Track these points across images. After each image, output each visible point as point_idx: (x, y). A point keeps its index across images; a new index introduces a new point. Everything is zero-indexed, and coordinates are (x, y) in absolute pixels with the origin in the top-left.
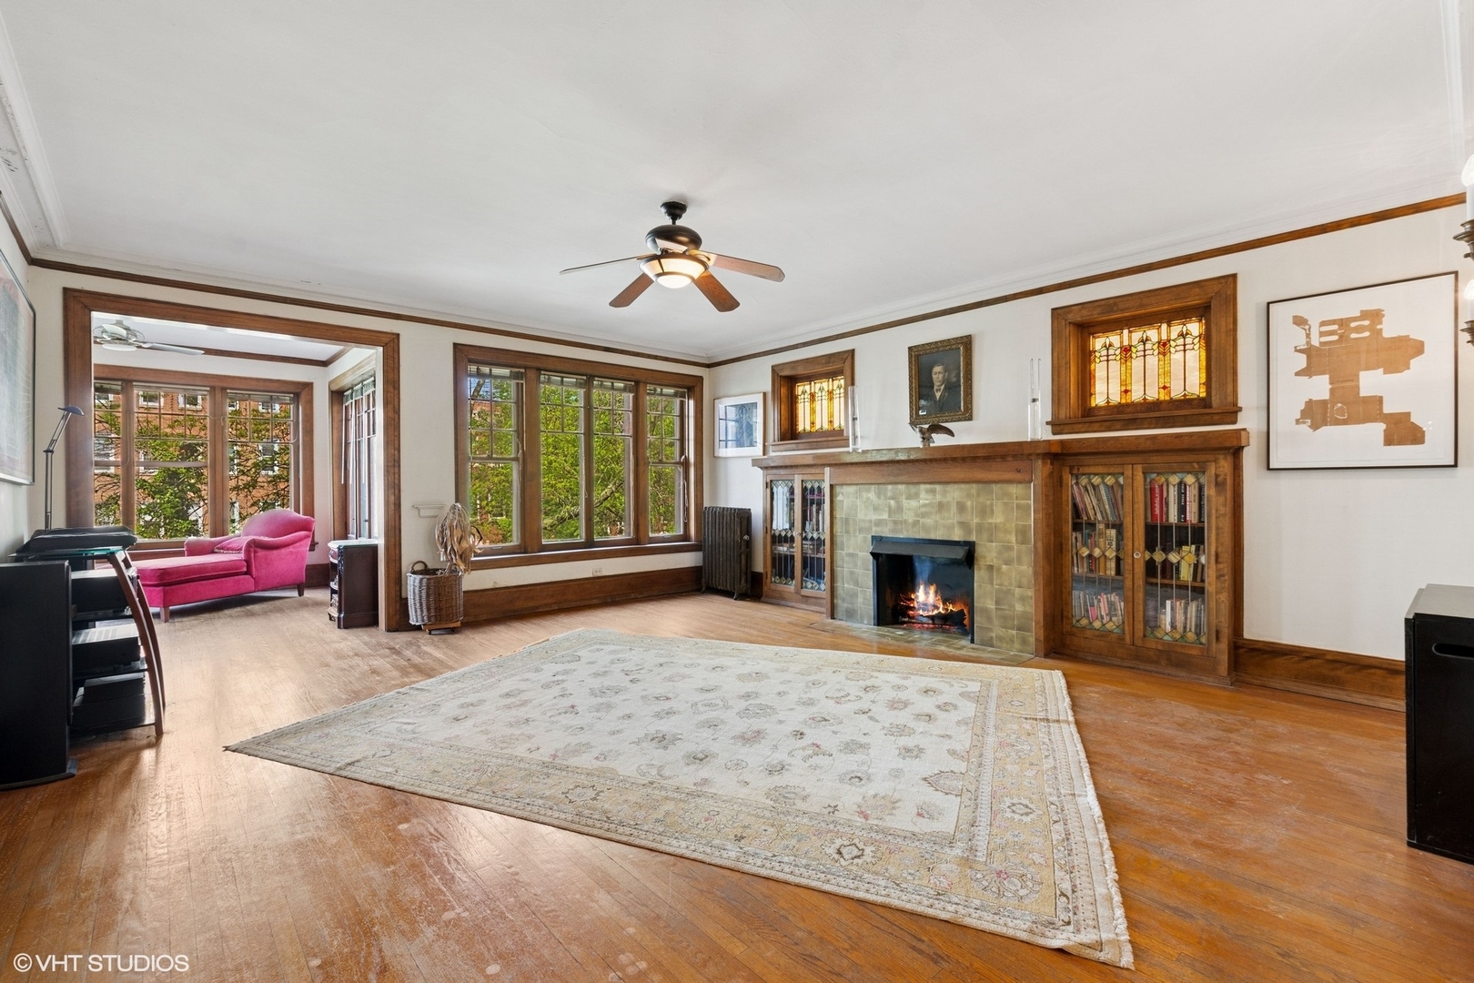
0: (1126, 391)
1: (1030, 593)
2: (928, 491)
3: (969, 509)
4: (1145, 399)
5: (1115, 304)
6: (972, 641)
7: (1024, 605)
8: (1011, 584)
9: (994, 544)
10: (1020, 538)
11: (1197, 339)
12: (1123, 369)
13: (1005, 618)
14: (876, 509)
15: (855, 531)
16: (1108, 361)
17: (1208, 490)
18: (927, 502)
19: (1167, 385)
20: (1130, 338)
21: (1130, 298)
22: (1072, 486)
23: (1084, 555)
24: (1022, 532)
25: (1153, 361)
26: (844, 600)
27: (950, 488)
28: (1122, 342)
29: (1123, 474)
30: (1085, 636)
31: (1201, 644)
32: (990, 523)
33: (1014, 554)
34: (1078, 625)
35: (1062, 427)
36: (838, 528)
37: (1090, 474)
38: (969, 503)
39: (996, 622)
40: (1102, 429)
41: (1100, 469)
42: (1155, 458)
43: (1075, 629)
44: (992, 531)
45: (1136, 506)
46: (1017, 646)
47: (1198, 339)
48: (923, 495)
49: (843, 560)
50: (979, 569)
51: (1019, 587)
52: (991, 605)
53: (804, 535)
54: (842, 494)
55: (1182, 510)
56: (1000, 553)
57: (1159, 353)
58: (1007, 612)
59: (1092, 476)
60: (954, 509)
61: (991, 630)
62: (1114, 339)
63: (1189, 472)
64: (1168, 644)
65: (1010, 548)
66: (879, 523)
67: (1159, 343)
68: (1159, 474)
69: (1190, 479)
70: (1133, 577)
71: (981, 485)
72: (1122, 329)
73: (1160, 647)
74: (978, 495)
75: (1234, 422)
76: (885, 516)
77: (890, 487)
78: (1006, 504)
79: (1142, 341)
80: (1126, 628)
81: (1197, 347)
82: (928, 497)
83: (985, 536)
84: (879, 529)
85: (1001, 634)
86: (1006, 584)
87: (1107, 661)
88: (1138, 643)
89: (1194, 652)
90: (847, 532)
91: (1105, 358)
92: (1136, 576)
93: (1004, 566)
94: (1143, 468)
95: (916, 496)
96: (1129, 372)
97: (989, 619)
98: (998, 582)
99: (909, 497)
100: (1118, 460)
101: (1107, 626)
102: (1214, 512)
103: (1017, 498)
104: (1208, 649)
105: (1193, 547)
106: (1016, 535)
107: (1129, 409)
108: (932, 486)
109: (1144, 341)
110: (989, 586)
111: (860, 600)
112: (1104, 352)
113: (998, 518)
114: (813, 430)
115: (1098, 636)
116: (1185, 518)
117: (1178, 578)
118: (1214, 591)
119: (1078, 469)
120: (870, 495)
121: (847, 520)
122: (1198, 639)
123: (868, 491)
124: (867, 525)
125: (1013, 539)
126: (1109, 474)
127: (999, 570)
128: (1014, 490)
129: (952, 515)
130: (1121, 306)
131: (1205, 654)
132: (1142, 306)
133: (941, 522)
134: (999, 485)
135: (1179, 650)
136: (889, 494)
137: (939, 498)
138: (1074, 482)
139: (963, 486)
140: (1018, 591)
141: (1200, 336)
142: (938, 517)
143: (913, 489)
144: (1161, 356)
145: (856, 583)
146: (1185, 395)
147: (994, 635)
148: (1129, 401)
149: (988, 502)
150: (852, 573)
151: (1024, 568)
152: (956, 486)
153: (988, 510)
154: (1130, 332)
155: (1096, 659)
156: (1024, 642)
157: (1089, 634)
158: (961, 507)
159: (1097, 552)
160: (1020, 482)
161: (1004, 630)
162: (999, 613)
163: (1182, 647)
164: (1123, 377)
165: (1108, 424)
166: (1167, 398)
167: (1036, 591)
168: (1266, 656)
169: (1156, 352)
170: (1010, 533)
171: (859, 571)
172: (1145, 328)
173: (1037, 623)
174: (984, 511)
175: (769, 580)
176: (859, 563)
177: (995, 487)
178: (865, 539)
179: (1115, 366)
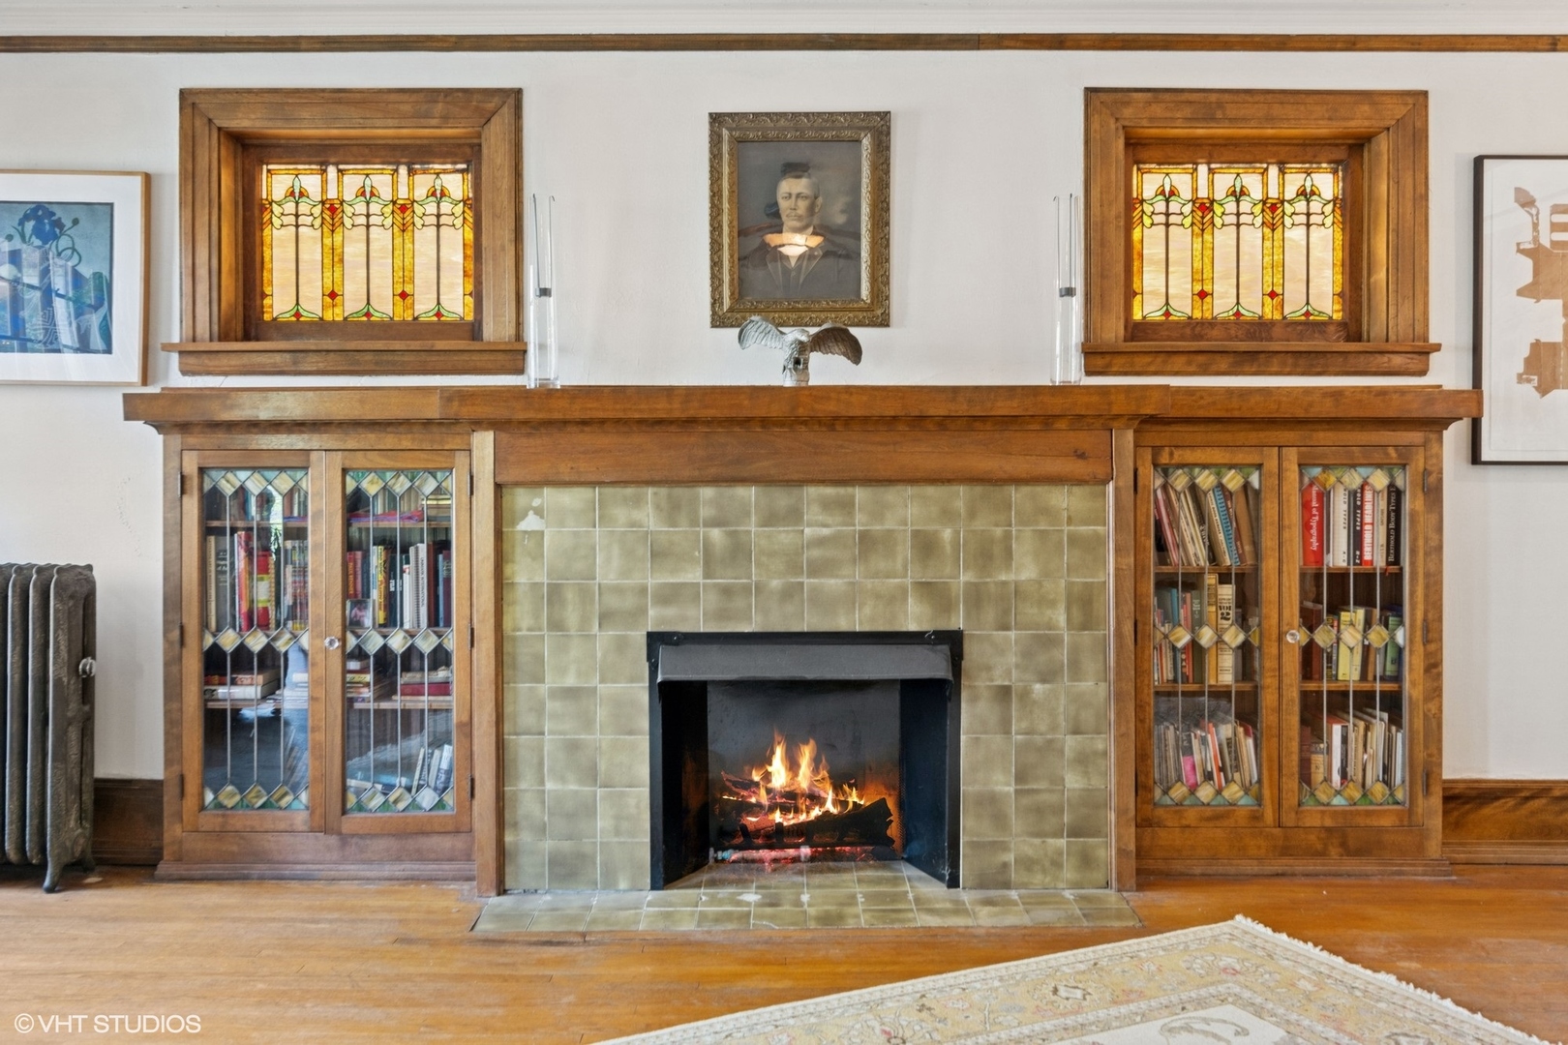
0: (1203, 295)
1: (1105, 743)
2: (827, 505)
3: (948, 549)
4: (1238, 314)
5: (1220, 105)
6: (953, 883)
7: (1086, 774)
8: (1054, 728)
9: (1012, 634)
10: (1076, 612)
11: (1330, 207)
12: (1198, 246)
13: (1039, 811)
14: (659, 555)
15: (584, 622)
16: (1167, 225)
17: (1412, 501)
18: (826, 531)
19: (1279, 290)
20: (1211, 183)
21: (1248, 98)
22: (1155, 491)
23: (1180, 645)
24: (1083, 604)
25: (1252, 237)
26: (541, 830)
27: (892, 495)
28: (1195, 190)
29: (1259, 466)
30: (1184, 822)
31: (1397, 803)
32: (1004, 583)
33: (1064, 655)
34: (1167, 800)
35: (1108, 358)
36: (521, 617)
37: (1191, 466)
38: (947, 534)
39: (1016, 824)
40: (1193, 368)
41: (1217, 456)
42: (1321, 434)
43: (1159, 812)
44: (1007, 604)
45: (1286, 535)
46: (1069, 873)
47: (1331, 205)
48: (813, 512)
49: (540, 711)
50: (974, 699)
51: (1076, 732)
52: (1004, 785)
53: (352, 641)
54: (539, 512)
55: (1357, 540)
56: (1027, 654)
57: (1263, 223)
58: (1045, 797)
59: (1197, 470)
60: (905, 550)
61: (1003, 847)
62: (1180, 180)
63: (1379, 466)
64: (1336, 814)
65: (1050, 642)
66: (669, 595)
67: (1264, 202)
68: (1326, 467)
69: (1380, 480)
70: (1280, 682)
71: (978, 489)
72: (1197, 164)
73: (1328, 823)
74: (972, 514)
75: (1423, 373)
76: (694, 575)
77: (707, 492)
78: (1042, 535)
79: (1234, 193)
80: (1266, 793)
81: (1329, 221)
82: (829, 520)
83: (990, 614)
84: (670, 612)
85: (1030, 852)
86: (1043, 728)
87: (1232, 870)
88: (1289, 819)
89: (1386, 822)
90: (556, 625)
91: (1162, 219)
92: (1286, 681)
93: (1038, 687)
94: (1300, 455)
95: (794, 516)
96: (1208, 253)
97: (1000, 820)
98: (1024, 725)
99: (770, 519)
100: (1254, 437)
101: (1226, 794)
102: (1421, 542)
103: (1070, 521)
104: (1411, 812)
105: (1361, 613)
106: (1068, 609)
107: (1215, 332)
108: (842, 491)
109: (1239, 194)
110: (999, 738)
111: (603, 822)
112: (1161, 206)
113: (1025, 570)
114: (335, 315)
115: (1209, 819)
116: (1361, 556)
117: (1334, 678)
118: (1421, 697)
119: (1171, 454)
120: (637, 515)
121: (555, 593)
122: (1392, 795)
123: (638, 502)
124: (629, 602)
125: (1061, 618)
126: (1231, 467)
127: (1025, 695)
128: (1061, 499)
129: (899, 565)
130: (1232, 111)
131: (1406, 823)
132: (1270, 120)
133: (869, 583)
134: (1026, 490)
135: (1361, 821)
136: (705, 512)
137: (860, 522)
138: (1159, 482)
139: (931, 490)
140: (1071, 743)
141: (1335, 200)
142: (858, 573)
143: (782, 498)
144: (1267, 231)
145: (591, 775)
146: (1307, 314)
147: (1010, 857)
148: (1208, 315)
149: (998, 531)
150: (573, 747)
151: (1087, 685)
152: (910, 490)
153: (997, 550)
154: (1211, 171)
155: (1211, 870)
156: (1086, 861)
157: (1191, 816)
158: (926, 546)
159: (1206, 636)
160: (1080, 482)
161: (1037, 841)
162: (1026, 801)
163: (1368, 813)
164: (1197, 265)
165: (1201, 359)
166: (1277, 316)
167: (1120, 737)
168: (1468, 807)
169: (1259, 221)
170: (1053, 604)
171: (600, 738)
172: (1240, 167)
173: (1121, 812)
174: (989, 554)
175: (190, 802)
176: (601, 714)
177: (1017, 495)
178: (621, 645)
179: (1181, 237)
